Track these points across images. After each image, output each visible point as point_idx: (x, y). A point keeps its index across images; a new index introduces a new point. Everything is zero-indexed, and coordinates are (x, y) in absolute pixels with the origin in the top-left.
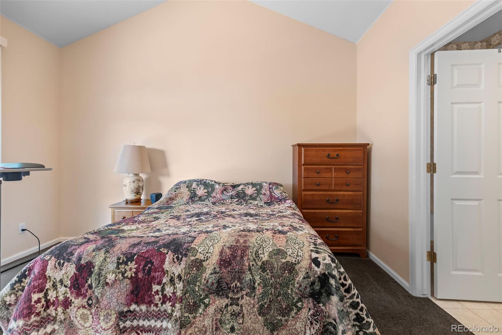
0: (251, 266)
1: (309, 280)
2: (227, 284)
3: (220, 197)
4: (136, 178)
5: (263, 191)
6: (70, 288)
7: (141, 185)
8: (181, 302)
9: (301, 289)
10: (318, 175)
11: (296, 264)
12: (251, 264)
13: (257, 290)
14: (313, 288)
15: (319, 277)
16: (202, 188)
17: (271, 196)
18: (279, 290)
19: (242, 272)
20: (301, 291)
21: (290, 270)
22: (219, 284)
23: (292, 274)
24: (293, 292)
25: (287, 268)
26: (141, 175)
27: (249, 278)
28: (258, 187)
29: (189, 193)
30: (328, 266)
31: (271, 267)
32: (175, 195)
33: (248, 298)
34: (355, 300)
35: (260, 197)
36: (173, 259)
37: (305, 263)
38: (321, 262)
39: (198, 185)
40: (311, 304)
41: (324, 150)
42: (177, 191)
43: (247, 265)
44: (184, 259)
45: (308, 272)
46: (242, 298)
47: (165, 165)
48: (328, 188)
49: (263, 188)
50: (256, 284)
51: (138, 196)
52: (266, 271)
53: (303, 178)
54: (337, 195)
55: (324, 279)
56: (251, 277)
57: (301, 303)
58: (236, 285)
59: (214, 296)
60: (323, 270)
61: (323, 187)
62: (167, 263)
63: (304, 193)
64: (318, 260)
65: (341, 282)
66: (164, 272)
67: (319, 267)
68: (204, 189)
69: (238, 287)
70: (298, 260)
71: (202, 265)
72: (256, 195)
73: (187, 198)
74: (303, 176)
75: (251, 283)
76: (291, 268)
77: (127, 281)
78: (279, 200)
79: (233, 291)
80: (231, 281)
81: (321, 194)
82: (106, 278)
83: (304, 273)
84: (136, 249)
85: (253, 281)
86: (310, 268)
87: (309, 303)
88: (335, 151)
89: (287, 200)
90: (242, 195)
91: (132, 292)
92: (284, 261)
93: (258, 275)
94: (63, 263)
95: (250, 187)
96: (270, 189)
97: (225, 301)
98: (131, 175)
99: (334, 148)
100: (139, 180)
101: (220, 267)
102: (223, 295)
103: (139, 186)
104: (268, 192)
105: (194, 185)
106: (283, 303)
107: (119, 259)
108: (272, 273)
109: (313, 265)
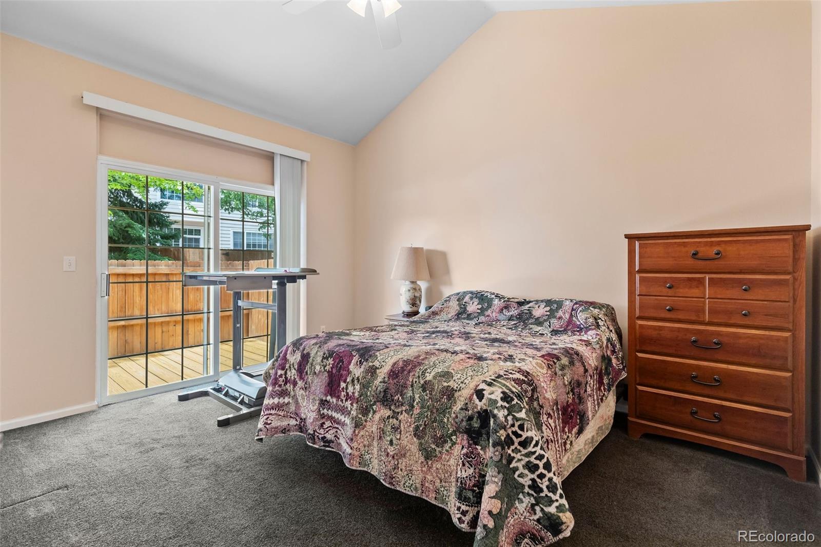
0: (414, 382)
1: (467, 412)
2: (392, 396)
3: (496, 317)
4: (412, 286)
5: (560, 313)
6: (297, 371)
7: (417, 294)
8: (357, 403)
9: (457, 420)
10: (670, 292)
11: (456, 391)
12: (414, 380)
13: (415, 409)
14: (470, 424)
15: (478, 412)
16: (476, 303)
17: (570, 321)
18: (435, 415)
19: (404, 386)
20: (457, 423)
21: (449, 395)
22: (385, 394)
23: (450, 402)
24: (449, 421)
25: (446, 392)
26: (418, 282)
27: (410, 395)
28: (554, 305)
29: (458, 308)
30: (493, 402)
31: (431, 388)
32: (440, 309)
33: (406, 415)
34: (532, 460)
35: (550, 323)
36: (357, 362)
37: (466, 392)
38: (485, 396)
39: (471, 298)
40: (465, 442)
41: (684, 244)
42: (445, 304)
43: (411, 381)
44: (364, 363)
45: (467, 404)
46: (402, 414)
47: (447, 271)
48: (694, 318)
49: (561, 308)
50: (415, 403)
51: (415, 309)
52: (426, 391)
53: (638, 295)
54: (718, 334)
55: (485, 416)
56: (412, 394)
57: (455, 437)
58: (398, 398)
59: (381, 405)
60: (486, 405)
61: (681, 316)
62: (352, 364)
63: (640, 322)
64: (483, 392)
65: (514, 429)
66: (349, 372)
67: (480, 401)
68: (478, 304)
69: (400, 402)
70: (460, 387)
71: (375, 372)
72: (546, 318)
73: (454, 314)
74: (637, 292)
75: (411, 400)
76: (450, 393)
77: (326, 374)
78: (578, 329)
79: (395, 404)
80: (395, 393)
81: (679, 328)
82: (315, 368)
83: (463, 403)
84: (337, 349)
85: (413, 398)
86: (471, 399)
87: (462, 440)
88: (712, 244)
89: (590, 329)
90: (525, 317)
91: (329, 384)
92: (445, 384)
93: (418, 393)
94: (296, 351)
95: (543, 305)
96: (573, 310)
97: (388, 413)
98: (408, 283)
99: (709, 240)
100: (415, 289)
101: (388, 378)
102: (387, 405)
103: (414, 296)
104: (567, 316)
105: (467, 299)
106: (438, 431)
107: (324, 354)
108: (431, 394)
109: (475, 397)
